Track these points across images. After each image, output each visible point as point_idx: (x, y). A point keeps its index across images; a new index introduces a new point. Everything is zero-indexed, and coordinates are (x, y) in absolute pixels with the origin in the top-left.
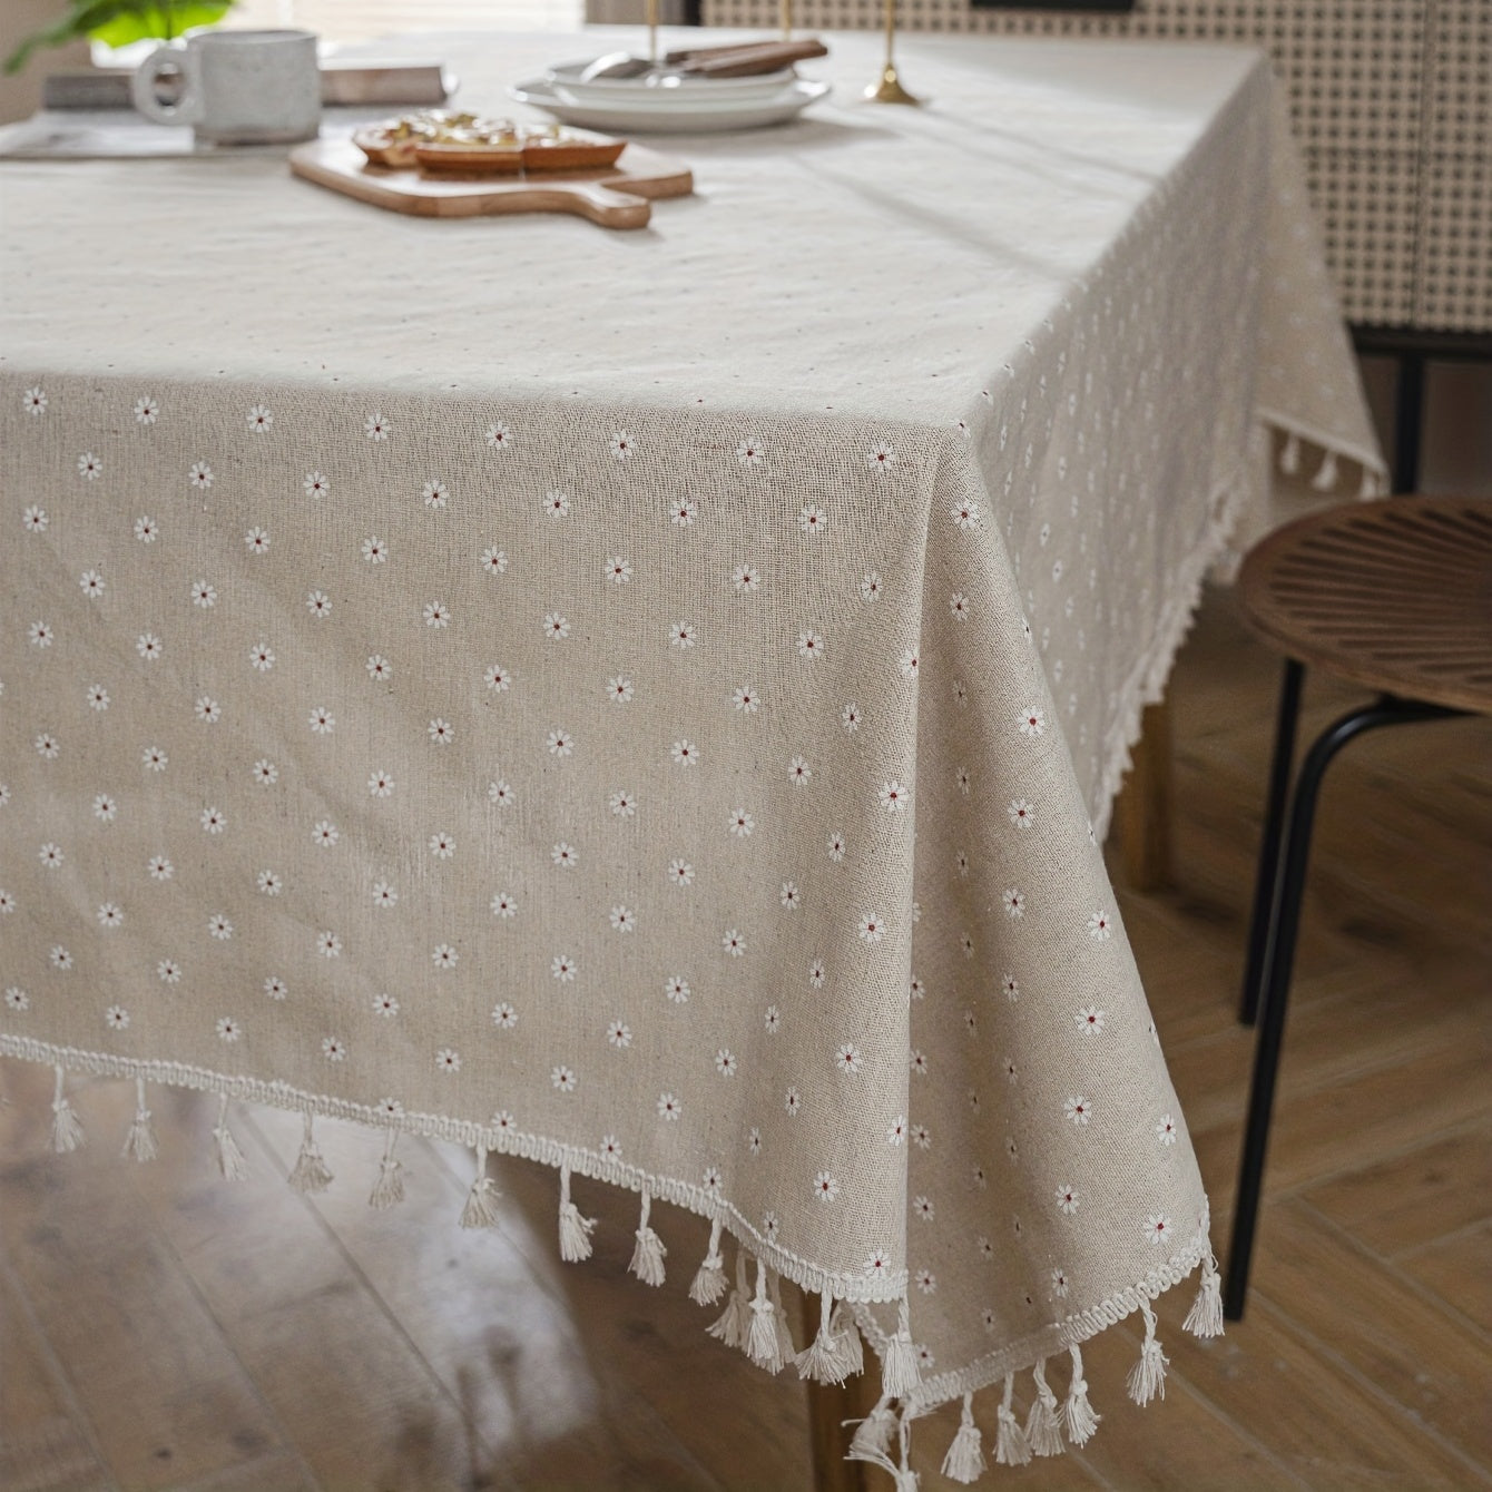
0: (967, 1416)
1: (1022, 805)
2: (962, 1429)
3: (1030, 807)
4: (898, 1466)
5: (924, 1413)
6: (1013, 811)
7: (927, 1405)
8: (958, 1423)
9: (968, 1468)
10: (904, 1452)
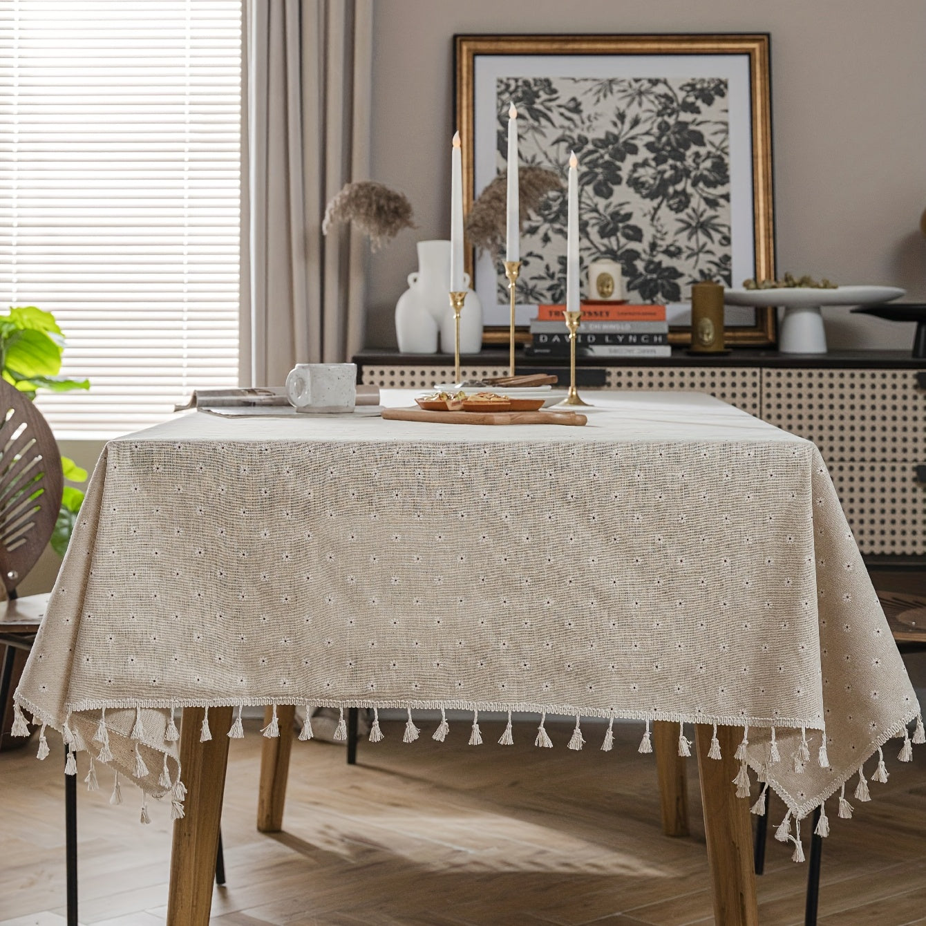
0: (823, 811)
1: (849, 563)
2: (821, 817)
3: (852, 564)
4: (796, 838)
5: (804, 817)
6: (845, 566)
7: (805, 813)
8: (820, 814)
9: (825, 830)
10: (798, 832)
